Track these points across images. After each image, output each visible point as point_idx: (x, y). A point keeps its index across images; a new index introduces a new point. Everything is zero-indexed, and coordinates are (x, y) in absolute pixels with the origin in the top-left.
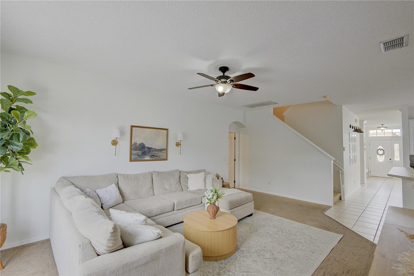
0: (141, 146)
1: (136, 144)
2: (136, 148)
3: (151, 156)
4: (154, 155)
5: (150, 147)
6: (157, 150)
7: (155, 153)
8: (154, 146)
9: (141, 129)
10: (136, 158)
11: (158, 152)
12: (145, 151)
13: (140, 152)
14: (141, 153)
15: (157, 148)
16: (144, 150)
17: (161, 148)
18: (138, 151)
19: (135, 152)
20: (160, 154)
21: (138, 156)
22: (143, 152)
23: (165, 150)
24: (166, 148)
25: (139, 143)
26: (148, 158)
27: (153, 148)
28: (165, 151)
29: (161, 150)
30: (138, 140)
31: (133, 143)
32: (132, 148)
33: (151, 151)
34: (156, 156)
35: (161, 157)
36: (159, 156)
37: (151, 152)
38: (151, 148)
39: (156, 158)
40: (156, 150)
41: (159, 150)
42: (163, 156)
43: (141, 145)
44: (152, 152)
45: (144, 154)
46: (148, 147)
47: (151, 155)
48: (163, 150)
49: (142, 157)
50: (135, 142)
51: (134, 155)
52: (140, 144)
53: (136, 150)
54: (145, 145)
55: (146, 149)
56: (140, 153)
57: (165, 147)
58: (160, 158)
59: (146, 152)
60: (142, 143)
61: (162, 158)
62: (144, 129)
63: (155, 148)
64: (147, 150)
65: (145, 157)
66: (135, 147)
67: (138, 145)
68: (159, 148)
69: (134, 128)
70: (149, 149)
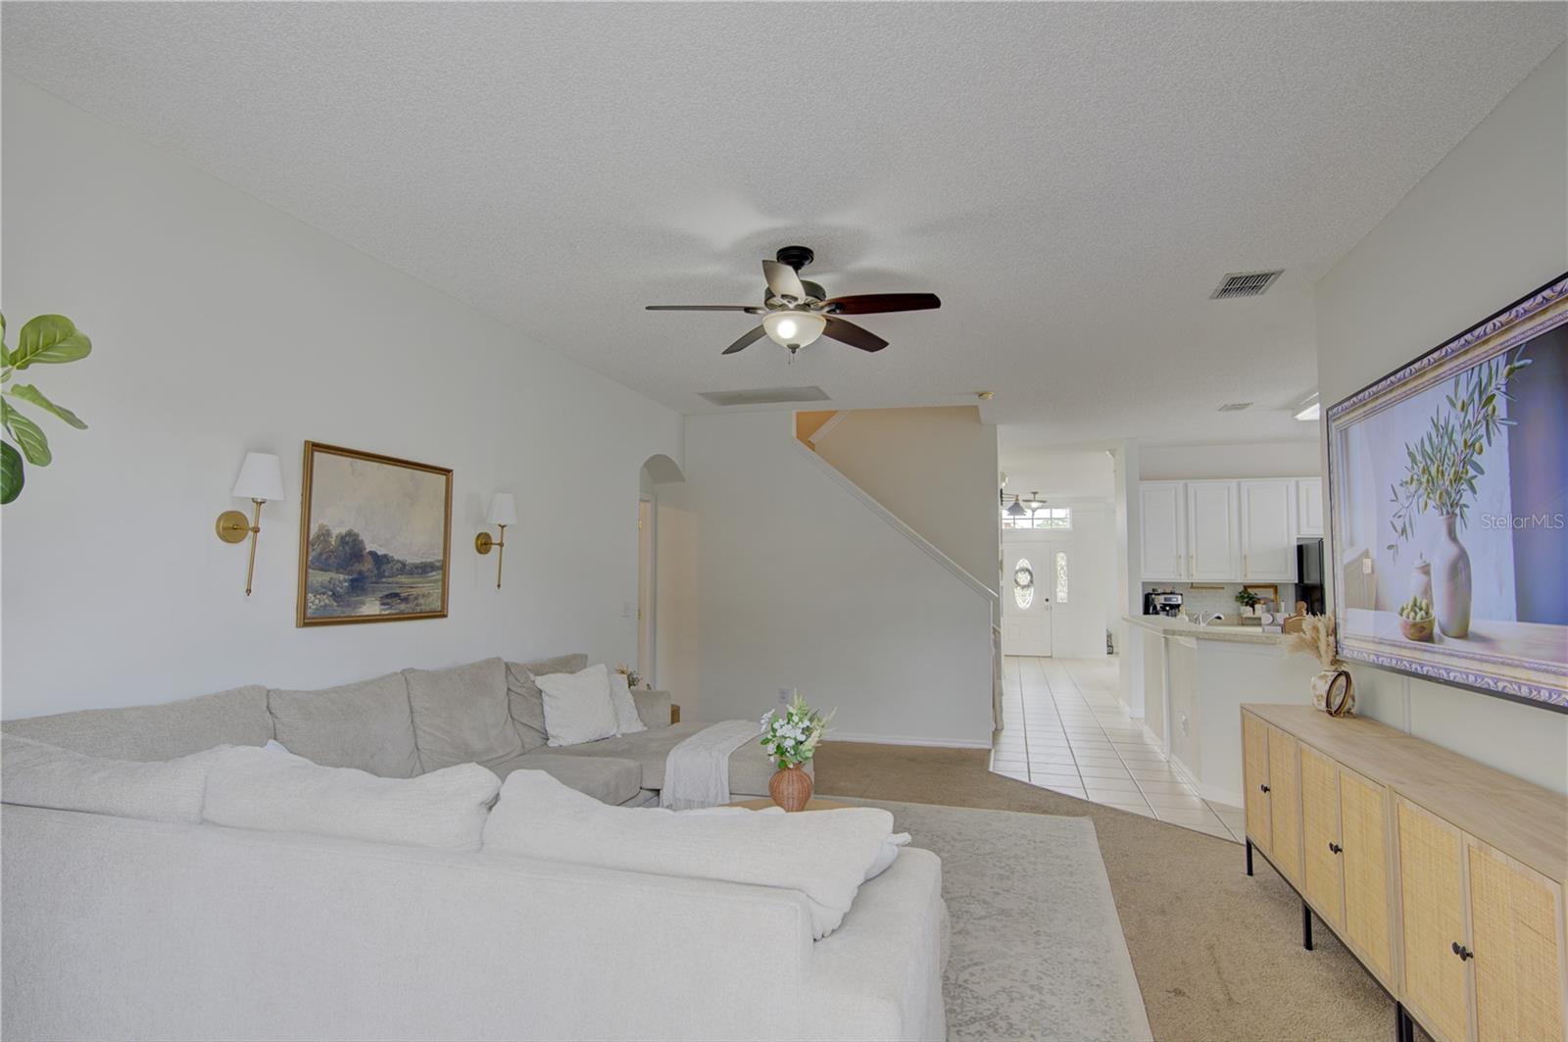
0: (346, 549)
1: (325, 534)
2: (327, 559)
3: (387, 596)
4: (396, 595)
5: (380, 551)
6: (408, 569)
7: (401, 586)
8: (397, 552)
9: (346, 461)
10: (326, 605)
11: (411, 580)
12: (360, 573)
13: (341, 577)
14: (346, 584)
15: (412, 559)
16: (358, 567)
17: (424, 561)
18: (333, 575)
19: (320, 579)
20: (420, 586)
21: (335, 596)
22: (355, 576)
23: (439, 568)
24: (441, 558)
25: (338, 530)
26: (371, 607)
27: (392, 558)
28: (436, 575)
29: (424, 569)
30: (335, 519)
31: (315, 531)
32: (312, 555)
33: (387, 574)
34: (406, 600)
35: (421, 601)
36: (416, 598)
37: (384, 580)
38: (384, 556)
39: (403, 606)
40: (404, 569)
41: (417, 567)
42: (431, 598)
43: (347, 543)
44: (389, 577)
45: (358, 585)
46: (373, 554)
47: (385, 593)
48: (432, 567)
49: (349, 605)
50: (322, 529)
51: (316, 593)
52: (340, 539)
53: (327, 567)
54: (362, 541)
55: (367, 566)
56: (340, 582)
57: (437, 556)
58: (421, 605)
59: (367, 577)
60: (350, 534)
61: (426, 606)
62: (360, 463)
63: (401, 559)
64: (370, 566)
65: (363, 603)
66: (321, 554)
67: (333, 541)
68: (417, 561)
69: (319, 458)
70: (380, 561)
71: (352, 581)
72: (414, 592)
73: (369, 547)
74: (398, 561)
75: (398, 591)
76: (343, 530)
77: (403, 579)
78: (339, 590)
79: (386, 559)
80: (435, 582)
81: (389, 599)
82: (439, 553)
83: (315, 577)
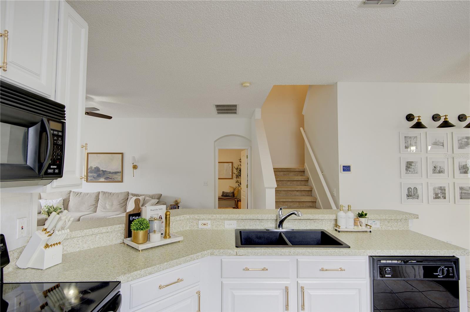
0: (96, 169)
1: (91, 167)
2: (92, 171)
3: (106, 178)
5: (104, 170)
6: (111, 173)
8: (108, 170)
9: (95, 155)
10: (92, 179)
11: (112, 175)
12: (99, 174)
15: (112, 171)
16: (99, 173)
17: (116, 171)
19: (91, 175)
20: (115, 176)
21: (94, 177)
22: (98, 174)
23: (120, 173)
25: (94, 167)
26: (102, 180)
27: (107, 171)
29: (116, 173)
30: (93, 164)
31: (89, 167)
32: (89, 171)
34: (111, 179)
35: (115, 179)
36: (114, 178)
37: (105, 175)
39: (110, 180)
40: (110, 173)
41: (114, 172)
42: (118, 178)
45: (99, 176)
48: (118, 172)
49: (97, 179)
50: (90, 166)
51: (90, 177)
52: (95, 168)
53: (91, 173)
55: (101, 172)
56: (95, 175)
59: (101, 174)
60: (97, 167)
61: (117, 180)
62: (99, 155)
63: (109, 171)
65: (100, 179)
66: (90, 171)
67: (93, 168)
69: (89, 155)
70: (104, 172)
71: (97, 175)
73: (101, 169)
74: (108, 171)
75: (109, 177)
76: (95, 166)
77: (110, 175)
78: (95, 177)
79: (105, 171)
80: (119, 175)
81: (107, 178)
82: (120, 170)
83: (90, 174)
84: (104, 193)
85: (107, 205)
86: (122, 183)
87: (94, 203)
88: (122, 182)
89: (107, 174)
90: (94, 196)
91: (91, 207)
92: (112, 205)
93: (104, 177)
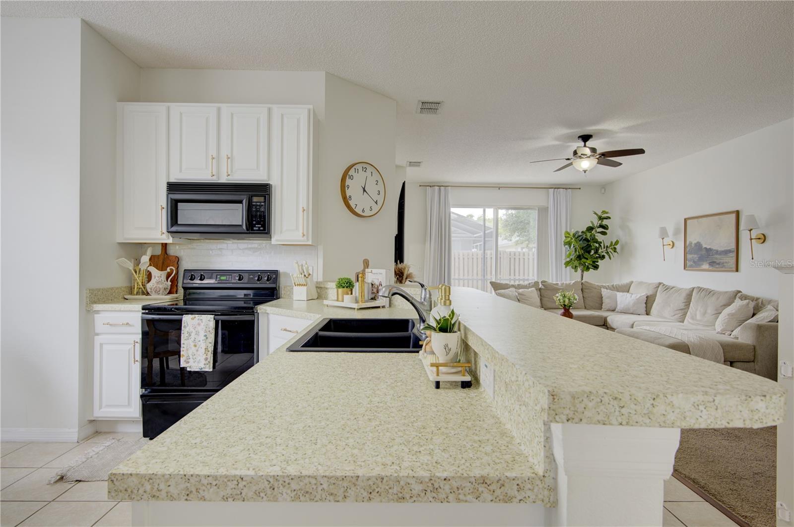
0: (697, 247)
1: (691, 243)
2: (692, 250)
3: (711, 262)
4: (715, 262)
5: (708, 247)
6: (719, 252)
7: (717, 259)
8: (715, 247)
9: (696, 220)
10: (692, 265)
11: (721, 257)
12: (701, 255)
13: (696, 256)
14: (697, 258)
15: (720, 249)
16: (701, 253)
17: (726, 249)
18: (693, 255)
20: (725, 259)
23: (734, 252)
24: (735, 248)
25: (694, 242)
26: (705, 266)
27: (713, 249)
28: (733, 255)
29: (726, 252)
30: (693, 239)
31: (687, 243)
32: (688, 250)
33: (711, 255)
34: (719, 264)
35: (725, 264)
36: (723, 263)
37: (710, 257)
38: (710, 249)
39: (718, 266)
40: (717, 252)
41: (723, 251)
42: (730, 264)
45: (702, 259)
46: (706, 248)
48: (731, 251)
49: (698, 265)
50: (690, 242)
51: (689, 261)
52: (696, 244)
53: (691, 254)
54: (702, 245)
55: (704, 252)
58: (725, 266)
59: (704, 256)
60: (698, 243)
61: (729, 268)
62: (700, 220)
63: (716, 249)
65: (703, 264)
67: (693, 245)
68: (723, 249)
69: (688, 222)
70: (708, 250)
71: (699, 257)
72: (722, 261)
73: (704, 246)
74: (715, 250)
75: (715, 260)
77: (718, 256)
78: (695, 260)
79: (710, 250)
80: (732, 257)
81: (712, 264)
82: (733, 246)
83: (689, 256)
84: (700, 289)
85: (698, 313)
86: (737, 273)
87: (682, 306)
88: (737, 270)
89: (712, 255)
90: (684, 295)
91: (678, 312)
92: (705, 313)
93: (708, 262)
